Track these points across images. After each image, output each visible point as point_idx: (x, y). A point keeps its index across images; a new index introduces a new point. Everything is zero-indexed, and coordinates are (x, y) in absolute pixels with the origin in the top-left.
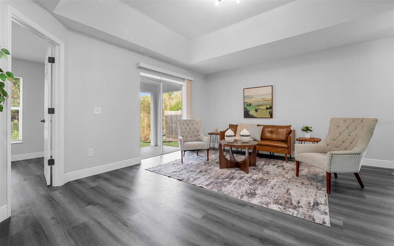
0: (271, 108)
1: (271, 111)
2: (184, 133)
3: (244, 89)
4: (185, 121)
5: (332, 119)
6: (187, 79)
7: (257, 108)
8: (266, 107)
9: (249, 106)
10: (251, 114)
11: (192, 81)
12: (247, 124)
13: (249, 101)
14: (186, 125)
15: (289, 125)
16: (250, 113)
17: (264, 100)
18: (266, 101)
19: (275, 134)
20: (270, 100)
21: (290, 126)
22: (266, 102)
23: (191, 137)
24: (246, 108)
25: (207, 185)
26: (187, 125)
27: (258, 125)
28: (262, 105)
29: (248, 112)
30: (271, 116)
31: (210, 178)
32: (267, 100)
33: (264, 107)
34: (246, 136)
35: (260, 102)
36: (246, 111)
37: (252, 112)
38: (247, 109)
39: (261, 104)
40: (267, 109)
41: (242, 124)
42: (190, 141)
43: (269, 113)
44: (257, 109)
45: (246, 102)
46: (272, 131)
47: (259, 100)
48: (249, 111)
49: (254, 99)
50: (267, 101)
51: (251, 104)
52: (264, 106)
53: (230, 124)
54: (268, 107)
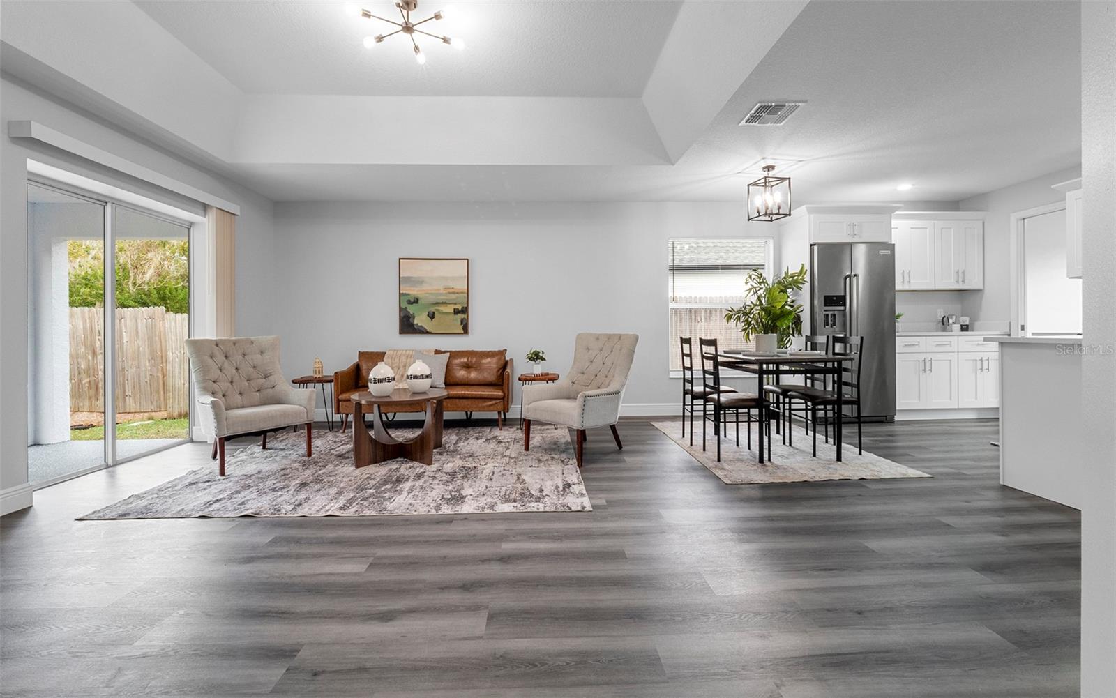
0: (465, 310)
1: (464, 318)
2: (214, 382)
3: (400, 259)
4: (217, 345)
5: (579, 335)
6: (217, 208)
7: (433, 309)
8: (454, 309)
9: (412, 303)
10: (417, 324)
11: (233, 216)
12: (410, 350)
13: (413, 291)
14: (220, 358)
15: (502, 349)
16: (415, 322)
17: (451, 291)
18: (454, 293)
19: (476, 370)
20: (462, 293)
21: (505, 351)
22: (453, 296)
23: (240, 394)
24: (406, 308)
25: (343, 508)
26: (224, 359)
27: (437, 352)
28: (445, 303)
29: (410, 318)
30: (466, 331)
31: (340, 493)
32: (457, 291)
33: (450, 309)
34: (423, 378)
35: (441, 294)
36: (404, 317)
37: (421, 320)
38: (409, 310)
39: (444, 301)
40: (456, 312)
41: (395, 350)
42: (239, 406)
43: (462, 323)
44: (434, 313)
45: (404, 292)
46: (468, 365)
47: (439, 290)
48: (414, 318)
49: (425, 287)
50: (457, 293)
51: (418, 300)
52: (449, 305)
53: (362, 351)
54: (458, 309)
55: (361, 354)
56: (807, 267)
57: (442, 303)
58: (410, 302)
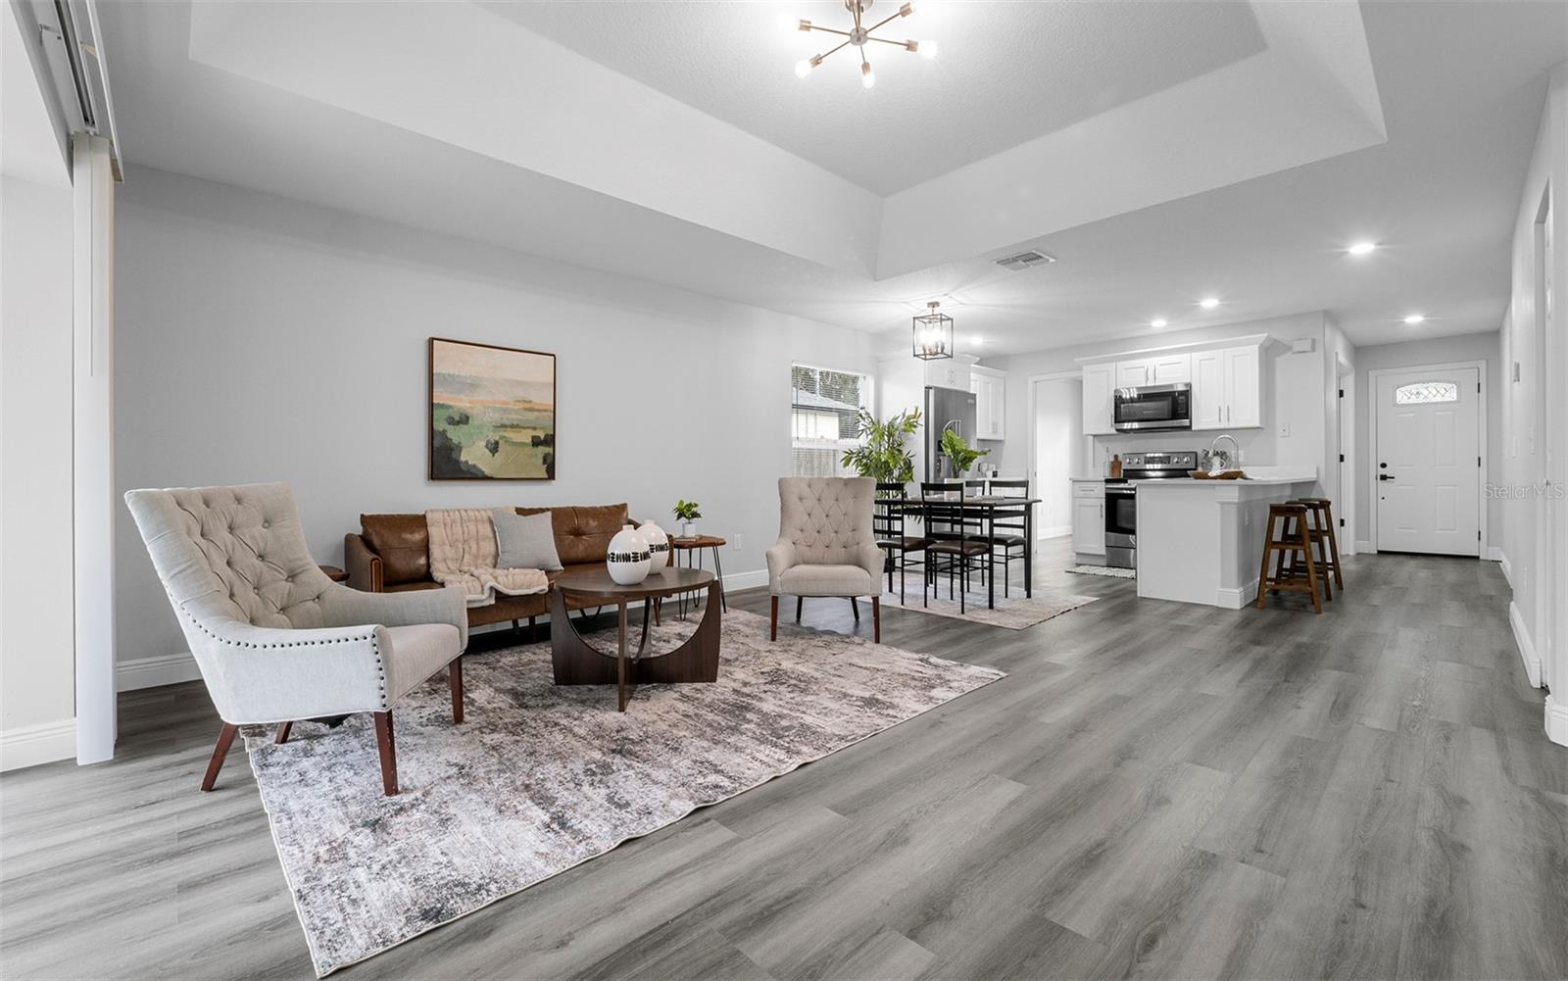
0: (550, 440)
1: (549, 454)
3: (432, 339)
7: (495, 436)
8: (533, 437)
9: (458, 423)
10: (466, 462)
13: (460, 402)
15: (618, 504)
16: (463, 458)
17: (527, 406)
18: (531, 410)
19: (591, 538)
20: (545, 410)
21: (624, 507)
22: (532, 416)
24: (442, 431)
28: (517, 426)
29: (452, 450)
30: (551, 475)
32: (536, 407)
33: (526, 437)
35: (511, 410)
36: (439, 447)
37: (473, 454)
38: (449, 436)
39: (515, 423)
40: (536, 442)
41: (444, 511)
43: (545, 462)
44: (497, 443)
45: (441, 402)
46: (578, 530)
47: (505, 403)
48: (460, 449)
49: (481, 396)
50: (538, 410)
51: (467, 418)
52: (524, 431)
54: (539, 437)
55: (365, 520)
56: (922, 410)
57: (512, 426)
58: (452, 421)
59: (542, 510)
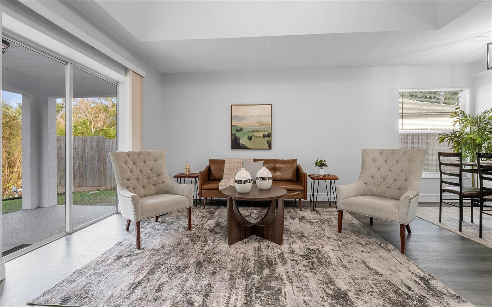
0: (269, 135)
1: (269, 140)
2: (128, 180)
3: (232, 105)
4: (128, 156)
6: (133, 71)
7: (250, 134)
8: (263, 134)
9: (239, 131)
10: (242, 143)
11: (141, 77)
12: (239, 159)
13: (239, 124)
14: (130, 164)
15: (294, 159)
16: (241, 142)
17: (261, 124)
18: (263, 125)
19: (279, 171)
20: (268, 125)
21: (296, 160)
22: (263, 127)
23: (143, 187)
24: (235, 134)
26: (133, 164)
27: (255, 160)
28: (258, 131)
29: (237, 140)
30: (270, 148)
32: (264, 124)
33: (261, 134)
35: (256, 126)
36: (234, 139)
37: (243, 141)
38: (237, 135)
39: (257, 130)
40: (265, 136)
41: (230, 159)
42: (143, 195)
43: (268, 143)
44: (251, 137)
45: (234, 125)
46: (274, 168)
47: (255, 123)
48: (240, 139)
49: (246, 122)
50: (265, 125)
51: (242, 129)
52: (260, 132)
53: (211, 159)
54: (266, 134)
55: (211, 161)
57: (256, 131)
58: (237, 131)
59: (260, 160)
